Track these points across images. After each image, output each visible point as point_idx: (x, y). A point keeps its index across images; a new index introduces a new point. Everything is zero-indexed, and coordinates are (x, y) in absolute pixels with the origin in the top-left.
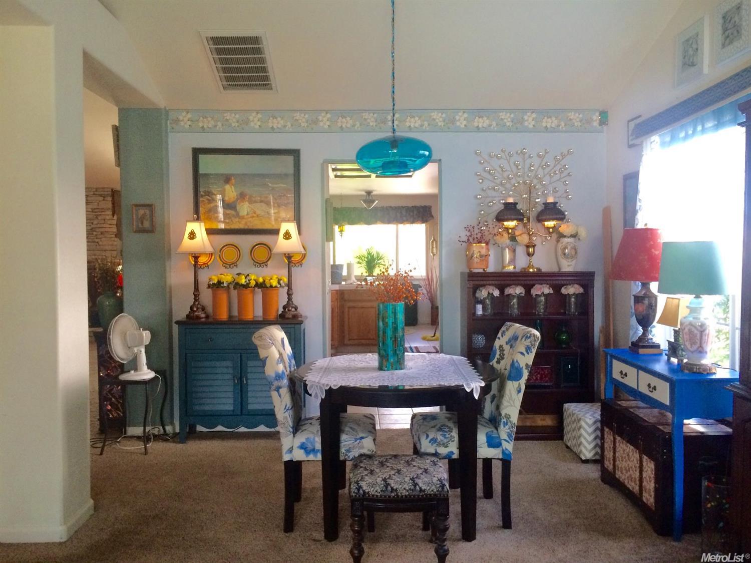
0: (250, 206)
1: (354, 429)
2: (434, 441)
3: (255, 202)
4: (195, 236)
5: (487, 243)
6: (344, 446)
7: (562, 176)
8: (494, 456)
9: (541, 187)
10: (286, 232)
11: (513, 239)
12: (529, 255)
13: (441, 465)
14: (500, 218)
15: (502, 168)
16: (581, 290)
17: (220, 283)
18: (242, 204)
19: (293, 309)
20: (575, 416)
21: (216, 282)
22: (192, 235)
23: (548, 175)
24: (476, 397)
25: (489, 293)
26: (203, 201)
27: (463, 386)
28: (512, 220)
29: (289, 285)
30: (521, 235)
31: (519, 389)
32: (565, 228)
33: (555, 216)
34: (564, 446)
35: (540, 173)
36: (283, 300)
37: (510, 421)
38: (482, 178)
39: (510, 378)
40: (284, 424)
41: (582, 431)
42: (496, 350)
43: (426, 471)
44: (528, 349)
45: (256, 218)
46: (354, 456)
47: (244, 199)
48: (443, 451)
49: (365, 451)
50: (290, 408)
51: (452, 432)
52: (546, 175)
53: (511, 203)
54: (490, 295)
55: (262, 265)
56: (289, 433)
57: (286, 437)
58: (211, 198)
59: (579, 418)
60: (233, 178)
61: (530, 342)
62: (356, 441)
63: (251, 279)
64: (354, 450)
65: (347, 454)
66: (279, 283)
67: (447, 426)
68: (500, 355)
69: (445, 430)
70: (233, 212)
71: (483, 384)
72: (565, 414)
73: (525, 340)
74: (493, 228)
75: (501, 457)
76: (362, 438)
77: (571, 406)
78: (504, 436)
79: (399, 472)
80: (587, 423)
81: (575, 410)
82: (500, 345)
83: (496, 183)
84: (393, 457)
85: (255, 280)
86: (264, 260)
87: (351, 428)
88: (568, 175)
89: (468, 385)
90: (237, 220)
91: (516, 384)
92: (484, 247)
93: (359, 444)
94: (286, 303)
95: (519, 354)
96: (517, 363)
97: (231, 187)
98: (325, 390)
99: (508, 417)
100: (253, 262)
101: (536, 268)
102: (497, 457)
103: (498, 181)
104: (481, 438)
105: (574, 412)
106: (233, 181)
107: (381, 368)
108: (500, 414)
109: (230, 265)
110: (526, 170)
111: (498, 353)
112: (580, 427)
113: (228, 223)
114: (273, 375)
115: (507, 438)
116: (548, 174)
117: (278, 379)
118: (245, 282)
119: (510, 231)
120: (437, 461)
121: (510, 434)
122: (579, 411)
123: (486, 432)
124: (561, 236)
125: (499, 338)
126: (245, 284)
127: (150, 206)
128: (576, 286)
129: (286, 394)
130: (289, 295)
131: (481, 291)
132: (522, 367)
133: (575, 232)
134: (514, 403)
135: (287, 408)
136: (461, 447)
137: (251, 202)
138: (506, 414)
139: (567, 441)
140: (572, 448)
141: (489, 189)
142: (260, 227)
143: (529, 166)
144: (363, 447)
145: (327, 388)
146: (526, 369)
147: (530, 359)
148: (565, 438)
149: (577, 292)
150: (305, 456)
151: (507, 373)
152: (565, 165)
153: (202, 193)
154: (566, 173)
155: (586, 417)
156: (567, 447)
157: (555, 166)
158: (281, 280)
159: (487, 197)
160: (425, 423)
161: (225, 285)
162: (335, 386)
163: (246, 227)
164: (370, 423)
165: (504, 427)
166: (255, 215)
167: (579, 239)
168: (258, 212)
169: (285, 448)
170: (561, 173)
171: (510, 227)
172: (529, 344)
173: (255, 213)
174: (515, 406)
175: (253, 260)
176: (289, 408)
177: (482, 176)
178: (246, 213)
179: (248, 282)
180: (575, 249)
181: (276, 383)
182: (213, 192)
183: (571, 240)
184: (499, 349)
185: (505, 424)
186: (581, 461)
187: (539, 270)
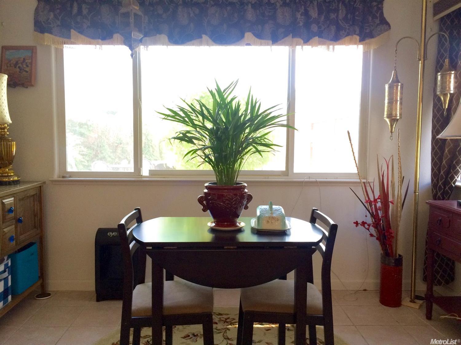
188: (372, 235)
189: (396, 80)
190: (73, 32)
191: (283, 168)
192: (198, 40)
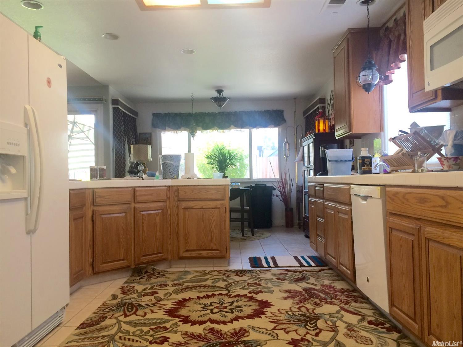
188: (281, 200)
189: (287, 142)
190: (167, 127)
191: (249, 177)
192: (213, 128)
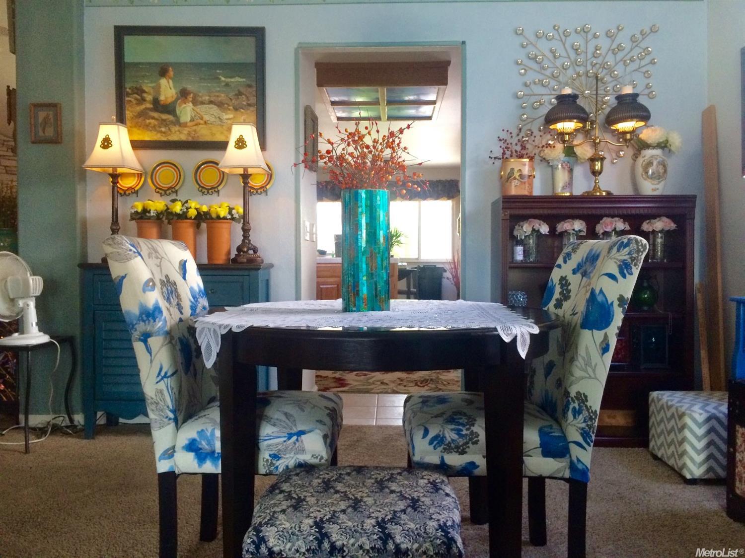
0: (195, 108)
1: (291, 416)
2: (438, 441)
3: (203, 103)
4: (110, 144)
5: (531, 159)
6: (269, 446)
7: (642, 65)
8: (554, 473)
9: (611, 79)
10: (240, 138)
11: (570, 151)
12: (595, 173)
13: (448, 490)
14: (551, 119)
15: (553, 52)
16: (673, 226)
17: (145, 211)
18: (185, 105)
19: (251, 252)
20: (673, 410)
21: (140, 209)
22: (107, 143)
23: (622, 63)
24: (523, 354)
25: (534, 230)
26: (130, 101)
27: (495, 329)
28: (570, 119)
29: (245, 218)
30: (580, 145)
31: (604, 346)
32: (649, 134)
33: (635, 114)
34: (649, 457)
35: (610, 60)
36: (239, 240)
37: (586, 406)
38: (526, 68)
39: (587, 324)
40: (157, 404)
41: (687, 433)
42: (553, 287)
43: (415, 504)
44: (625, 268)
45: (203, 126)
46: (287, 467)
47: (186, 98)
48: (455, 460)
49: (306, 458)
50: (169, 374)
51: (473, 425)
52: (619, 62)
53: (569, 96)
54: (535, 231)
55: (210, 191)
56: (166, 420)
57: (160, 428)
58: (141, 96)
59: (680, 413)
60: (171, 69)
61: (629, 254)
62: (289, 438)
63: (190, 208)
64: (288, 456)
65: (274, 462)
66: (230, 213)
67: (465, 414)
68: (561, 293)
69: (461, 421)
70: (171, 118)
71: (536, 330)
72: (652, 408)
73: (618, 250)
74: (541, 136)
75: (567, 474)
76: (301, 433)
77: (664, 394)
78: (574, 435)
79: (356, 504)
80: (694, 421)
81: (672, 401)
82: (562, 277)
83: (545, 75)
84: (354, 470)
85: (196, 209)
86: (213, 183)
87: (286, 414)
88: (651, 63)
89: (506, 329)
90: (177, 128)
91: (599, 335)
92: (527, 163)
93: (295, 443)
94: (241, 243)
95: (606, 277)
96: (601, 295)
97: (168, 82)
98: (222, 335)
99: (582, 398)
100: (198, 186)
101: (605, 191)
102: (560, 475)
103: (548, 72)
104: (531, 437)
105: (670, 403)
106: (171, 73)
107: (346, 310)
108: (567, 394)
109: (165, 191)
110: (589, 55)
111: (558, 290)
112: (684, 427)
113: (164, 133)
114: (136, 311)
115: (580, 439)
116: (621, 60)
117: (145, 318)
118: (181, 210)
119: (567, 137)
120: (443, 481)
121: (585, 432)
122: (679, 402)
123: (539, 427)
124: (644, 145)
125: (559, 266)
126: (181, 213)
127: (54, 106)
128: (665, 219)
129: (161, 348)
130: (246, 231)
131: (522, 227)
132: (612, 303)
133: (665, 139)
134: (594, 371)
135: (163, 374)
136: (491, 454)
137: (195, 103)
138: (578, 393)
139: (656, 448)
140: (665, 459)
141: (535, 83)
142: (209, 138)
143: (594, 50)
144: (303, 451)
145: (224, 332)
146: (620, 306)
147: (627, 286)
148: (652, 444)
149: (667, 229)
150: (197, 465)
151: (578, 319)
152: (647, 48)
153: (128, 90)
154: (647, 60)
155: (693, 411)
156: (655, 457)
157: (631, 50)
158: (234, 209)
159: (531, 95)
160: (425, 409)
161: (152, 214)
162: (238, 327)
163: (190, 139)
164: (326, 407)
165: (575, 417)
166: (202, 122)
167: (670, 150)
168: (206, 117)
169: (159, 450)
170: (641, 60)
171: (567, 131)
172: (627, 257)
173: (202, 118)
174: (596, 378)
175: (198, 184)
176: (166, 373)
177: (525, 65)
178: (189, 119)
179: (185, 210)
180: (664, 166)
181: (141, 327)
182: (145, 88)
183: (658, 152)
184: (560, 283)
185: (577, 413)
186: (682, 481)
187: (609, 193)
188: (451, 283)
191: (417, 257)
